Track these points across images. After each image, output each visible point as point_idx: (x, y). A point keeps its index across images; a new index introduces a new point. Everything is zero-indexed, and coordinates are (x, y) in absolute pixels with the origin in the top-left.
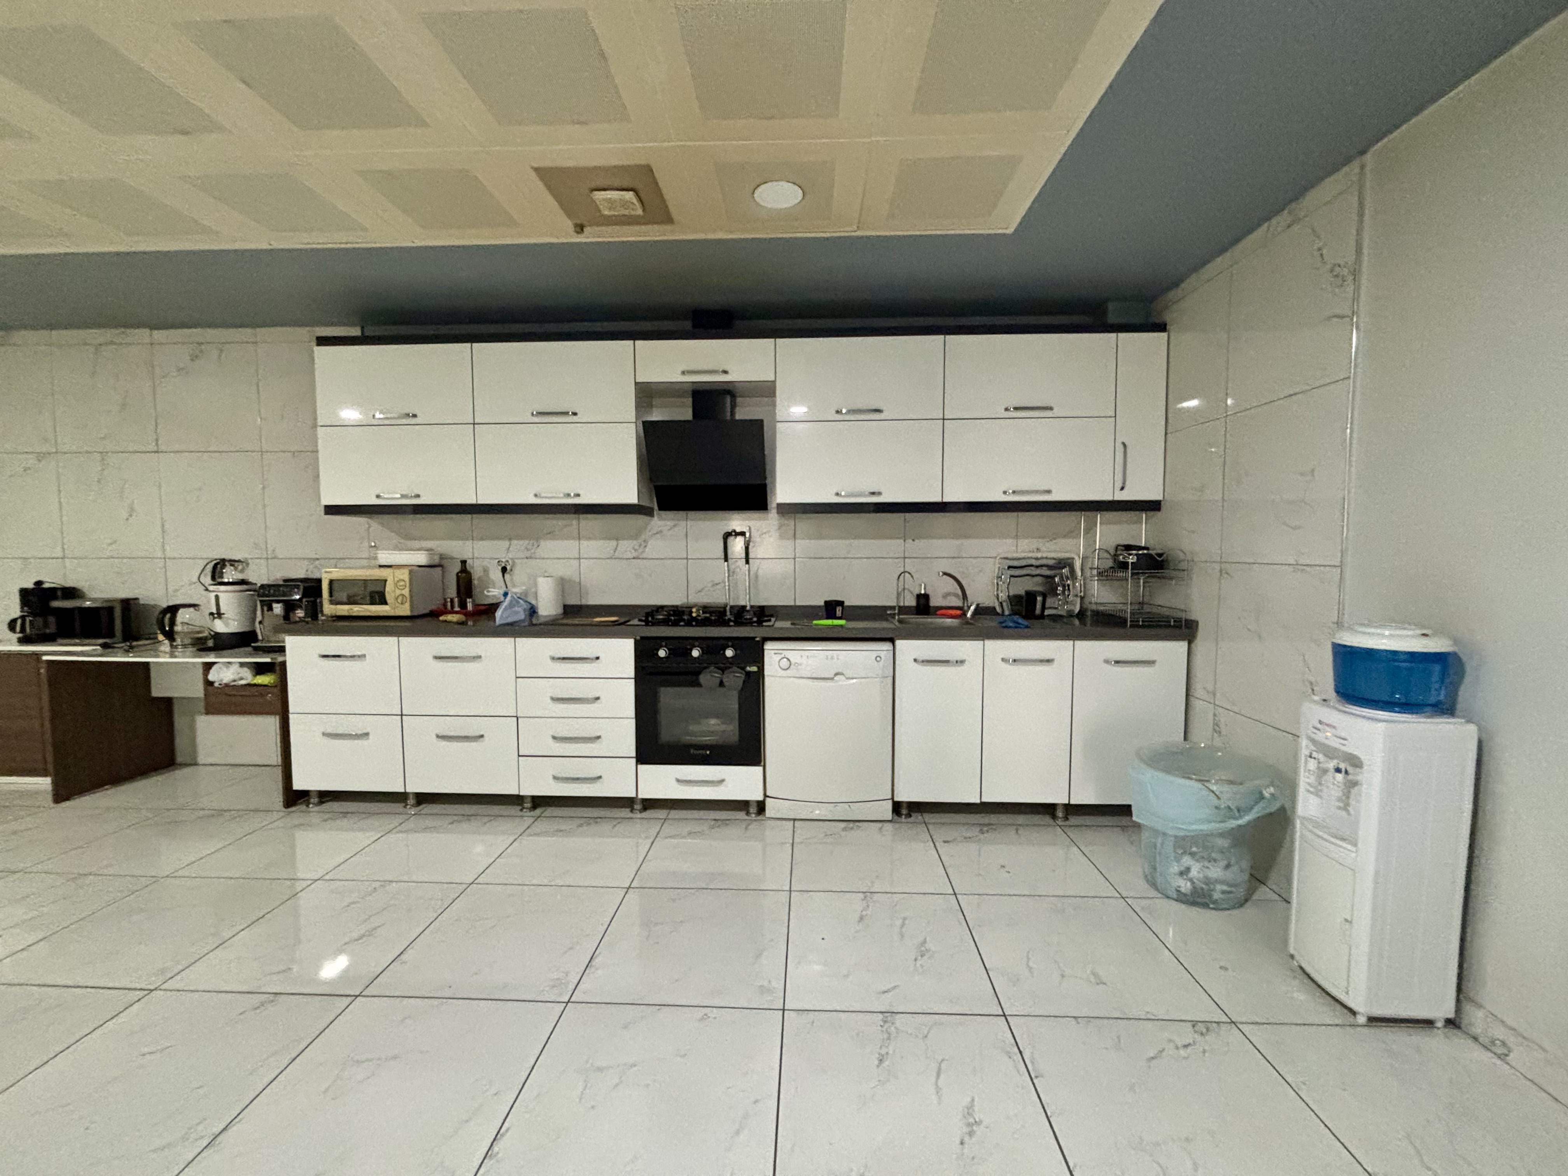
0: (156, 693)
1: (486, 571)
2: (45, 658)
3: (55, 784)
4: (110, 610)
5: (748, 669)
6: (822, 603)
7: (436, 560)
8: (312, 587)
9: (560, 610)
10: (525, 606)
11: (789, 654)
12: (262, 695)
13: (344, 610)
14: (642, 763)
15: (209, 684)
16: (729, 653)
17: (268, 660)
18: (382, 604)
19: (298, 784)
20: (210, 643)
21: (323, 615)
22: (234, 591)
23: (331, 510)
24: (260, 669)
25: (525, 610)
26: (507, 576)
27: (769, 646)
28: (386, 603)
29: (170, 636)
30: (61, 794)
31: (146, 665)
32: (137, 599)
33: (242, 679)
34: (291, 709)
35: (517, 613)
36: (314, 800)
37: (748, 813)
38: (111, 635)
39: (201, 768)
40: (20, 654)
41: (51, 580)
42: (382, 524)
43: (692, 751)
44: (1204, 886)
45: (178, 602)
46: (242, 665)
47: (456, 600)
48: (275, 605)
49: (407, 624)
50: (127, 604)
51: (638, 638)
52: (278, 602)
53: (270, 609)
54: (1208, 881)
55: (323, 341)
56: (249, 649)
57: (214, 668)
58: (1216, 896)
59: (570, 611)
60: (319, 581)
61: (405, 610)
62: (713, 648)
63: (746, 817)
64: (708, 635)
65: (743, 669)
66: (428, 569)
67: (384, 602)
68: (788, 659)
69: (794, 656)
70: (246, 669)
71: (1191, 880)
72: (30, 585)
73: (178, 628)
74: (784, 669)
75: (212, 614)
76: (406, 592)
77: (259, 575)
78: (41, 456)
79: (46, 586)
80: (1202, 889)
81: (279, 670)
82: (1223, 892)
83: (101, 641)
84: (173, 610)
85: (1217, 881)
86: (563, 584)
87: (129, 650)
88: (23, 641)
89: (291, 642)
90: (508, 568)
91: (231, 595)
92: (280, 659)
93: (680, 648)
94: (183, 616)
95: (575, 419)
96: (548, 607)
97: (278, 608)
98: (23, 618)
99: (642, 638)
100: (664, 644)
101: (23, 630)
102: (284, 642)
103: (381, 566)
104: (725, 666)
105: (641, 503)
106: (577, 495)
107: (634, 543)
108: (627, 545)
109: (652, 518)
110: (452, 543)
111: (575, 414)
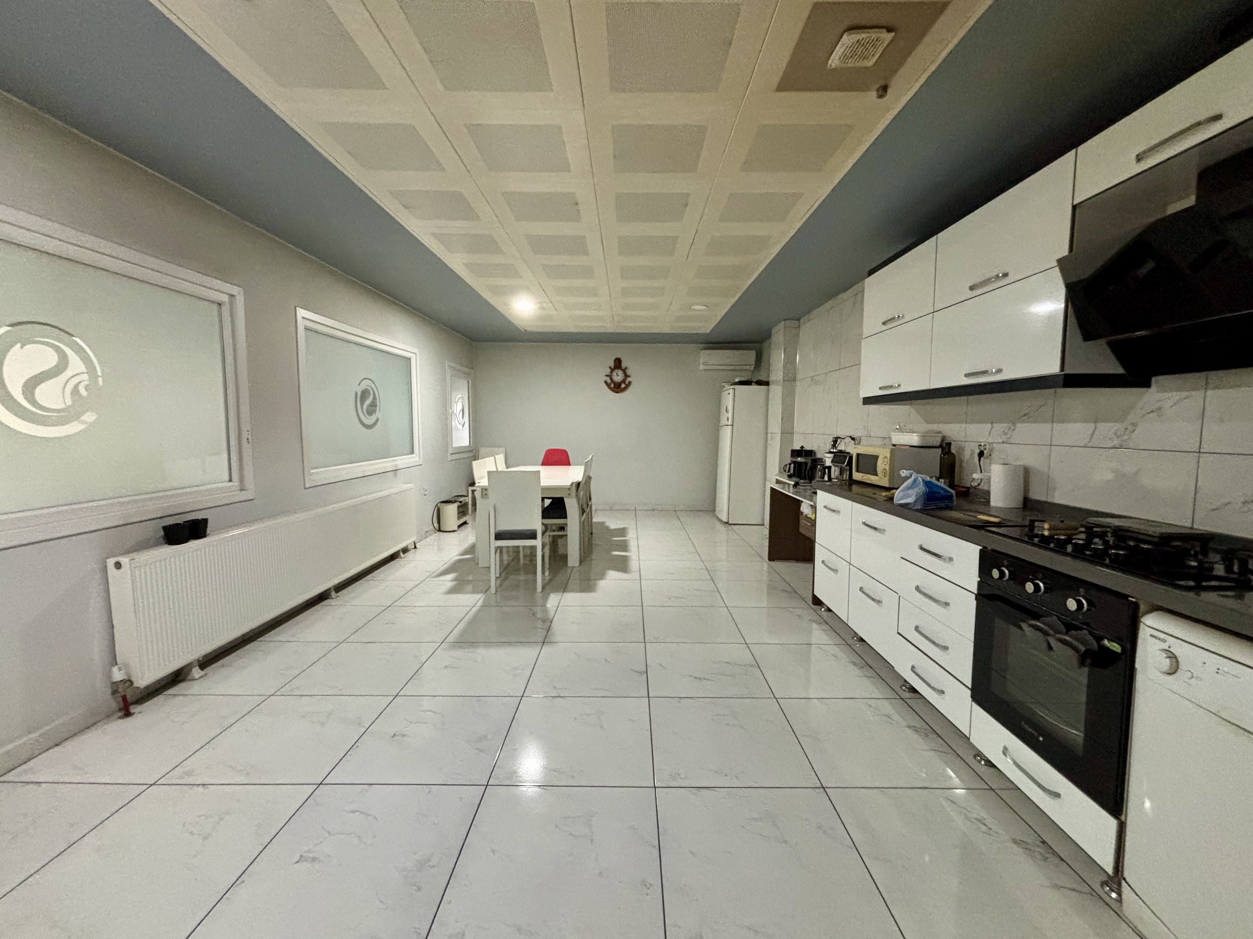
1: (972, 454)
5: (1106, 642)
15: (801, 513)
18: (871, 474)
21: (852, 478)
23: (868, 401)
24: (813, 510)
26: (983, 460)
33: (809, 514)
36: (818, 605)
42: (916, 410)
46: (809, 505)
48: (836, 469)
55: (870, 272)
57: (802, 504)
59: (1031, 506)
66: (920, 450)
70: (810, 508)
89: (819, 494)
90: (985, 452)
92: (816, 505)
95: (1006, 281)
97: (837, 471)
100: (1006, 562)
103: (886, 445)
105: (1068, 371)
106: (999, 371)
107: (1117, 426)
108: (1107, 429)
109: (1148, 389)
110: (953, 426)
111: (1006, 275)
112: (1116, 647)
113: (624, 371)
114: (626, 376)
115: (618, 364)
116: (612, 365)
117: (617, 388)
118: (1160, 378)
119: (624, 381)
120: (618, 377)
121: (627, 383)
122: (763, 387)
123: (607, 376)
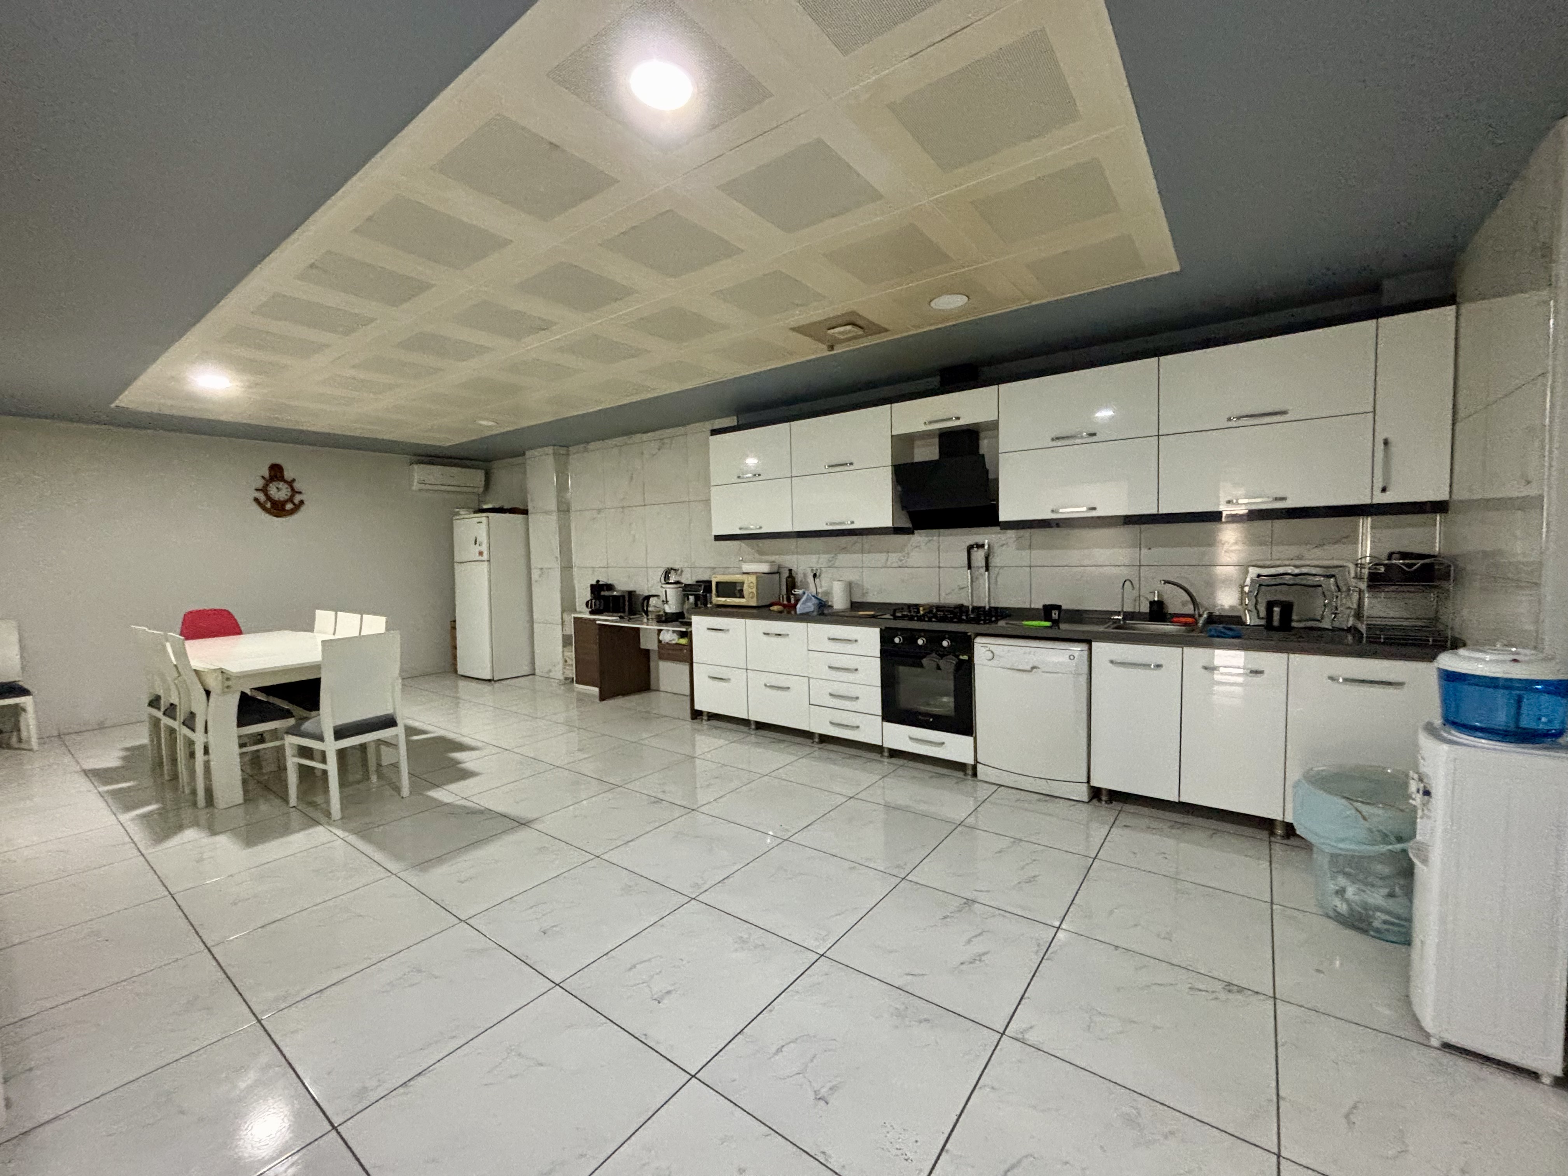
0: (643, 646)
1: (805, 575)
2: (598, 622)
3: (600, 692)
4: (623, 597)
5: (961, 657)
6: (1041, 607)
7: (775, 569)
8: (707, 584)
9: (849, 606)
10: (816, 601)
11: (992, 648)
12: (681, 650)
13: (722, 600)
14: (888, 721)
15: (660, 641)
16: (945, 643)
17: (684, 630)
18: (740, 597)
19: (697, 707)
20: (664, 618)
21: (711, 603)
22: (673, 588)
23: (718, 538)
24: (683, 635)
25: (814, 604)
26: (817, 580)
27: (979, 640)
28: (743, 597)
29: (647, 613)
30: (603, 697)
31: (638, 629)
32: (635, 591)
33: (674, 640)
34: (695, 660)
35: (810, 607)
36: (705, 718)
37: (966, 774)
38: (624, 612)
39: (662, 694)
40: (590, 620)
41: (603, 580)
42: (747, 545)
43: (920, 717)
44: (1363, 912)
45: (650, 594)
46: (674, 632)
47: (785, 597)
48: (690, 597)
49: (755, 611)
50: (631, 593)
51: (883, 628)
52: (692, 595)
53: (688, 599)
54: (1366, 906)
55: (714, 432)
56: (678, 623)
57: (662, 632)
58: (1376, 924)
59: (855, 606)
60: (710, 582)
61: (753, 603)
62: (934, 638)
63: (964, 777)
64: (931, 628)
65: (957, 657)
66: (770, 575)
67: (742, 597)
68: (992, 652)
69: (997, 650)
70: (675, 634)
71: (1347, 901)
72: (594, 582)
73: (650, 609)
74: (990, 660)
75: (663, 601)
76: (754, 590)
77: (688, 578)
78: (599, 511)
79: (601, 583)
80: (1360, 912)
81: (687, 635)
82: (1385, 922)
83: (619, 614)
84: (648, 598)
85: (1378, 909)
86: (850, 587)
87: (629, 620)
88: (592, 613)
89: (695, 619)
90: (818, 574)
91: (674, 590)
92: (689, 630)
93: (911, 636)
94: (653, 601)
95: (852, 467)
96: (839, 602)
97: (692, 598)
98: (591, 600)
99: (886, 628)
100: (899, 633)
101: (591, 607)
102: (691, 619)
103: (744, 573)
104: (943, 654)
105: (895, 526)
106: (852, 522)
107: (900, 554)
108: (894, 558)
109: (911, 536)
110: (788, 557)
111: (851, 464)
112: (966, 657)
113: (290, 483)
114: (294, 492)
115: (276, 473)
116: (267, 475)
117: (278, 509)
118: (919, 531)
119: (291, 500)
120: (280, 492)
121: (296, 501)
122: (520, 516)
123: (257, 490)
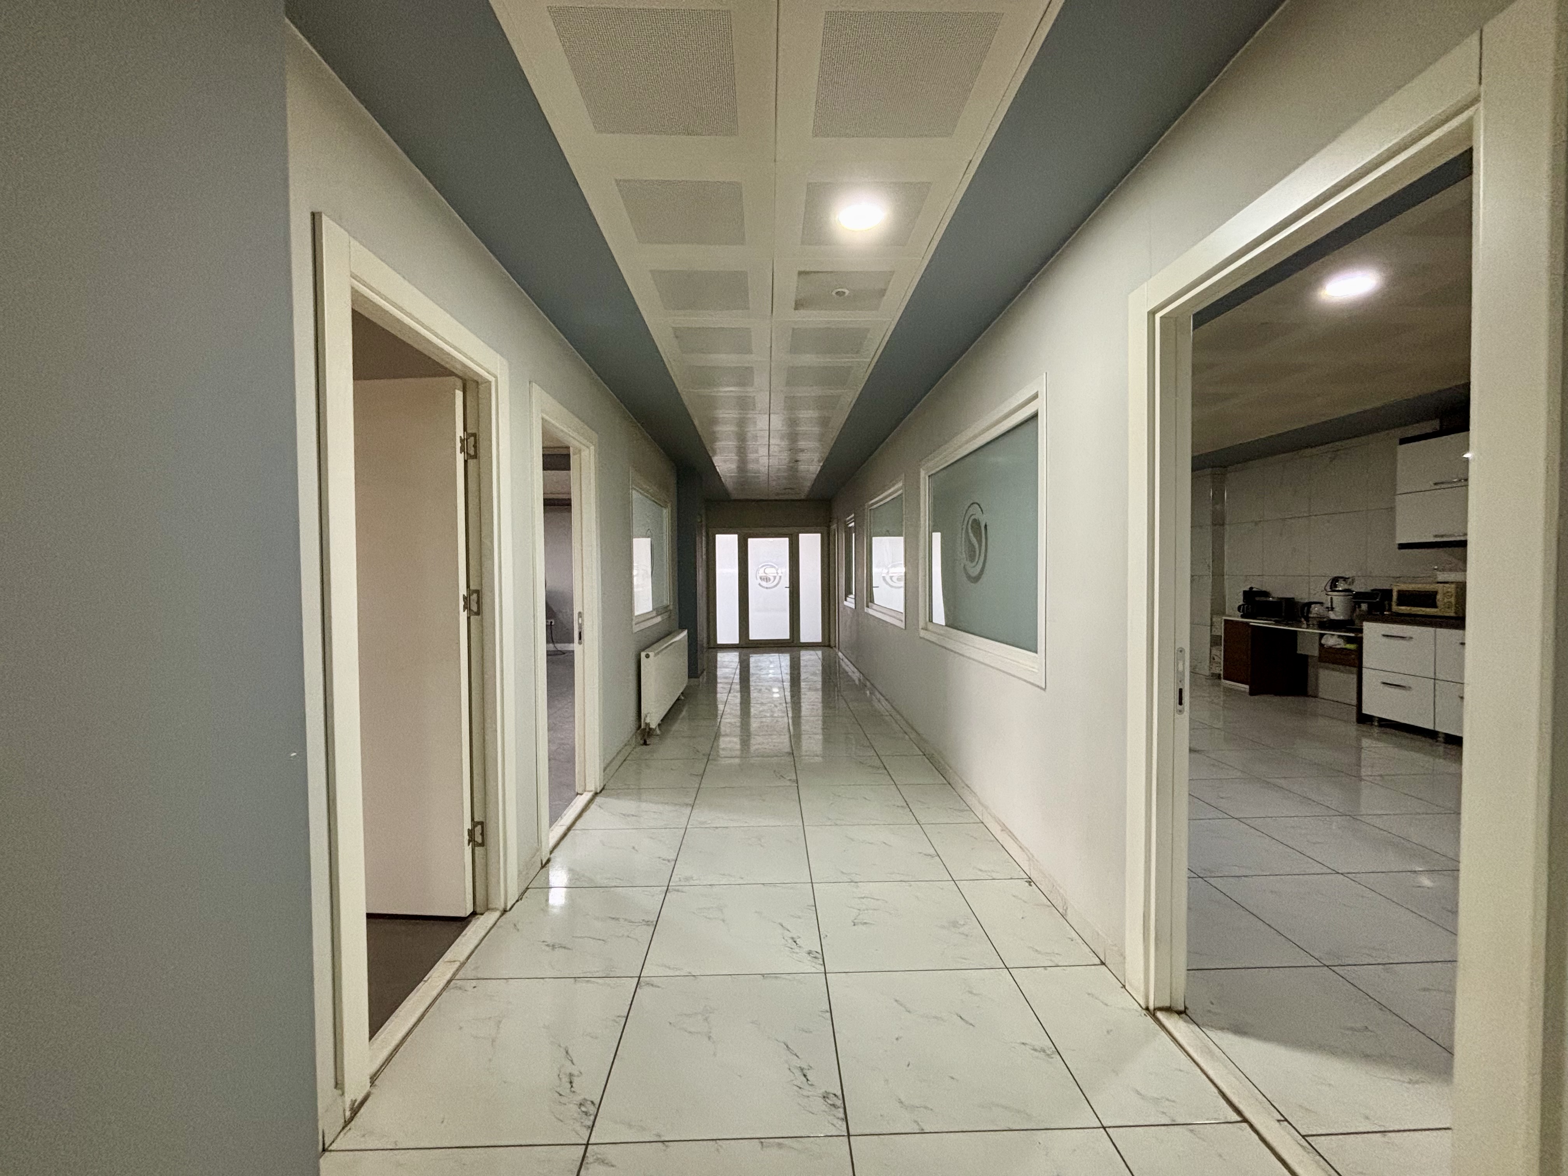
0: (1300, 652)
2: (1251, 625)
3: (1251, 688)
4: (1280, 603)
8: (1386, 593)
12: (1348, 656)
13: (1404, 609)
15: (1321, 645)
17: (1353, 636)
18: (1434, 607)
19: (1366, 710)
20: (1327, 624)
22: (1340, 596)
23: (1402, 546)
24: (1349, 640)
29: (1307, 619)
30: (1252, 693)
31: (1295, 632)
32: (1293, 598)
33: (1339, 644)
34: (1364, 666)
36: (1376, 723)
38: (1281, 616)
40: (1243, 623)
41: (1257, 587)
45: (1312, 600)
46: (1339, 636)
50: (1289, 600)
52: (1364, 602)
53: (1360, 607)
55: (1403, 441)
56: (1345, 629)
57: (1325, 637)
60: (1391, 591)
70: (1341, 640)
72: (1247, 589)
73: (1311, 615)
75: (1328, 608)
77: (1357, 588)
78: (1257, 523)
79: (1254, 589)
81: (1359, 641)
83: (1277, 618)
84: (1309, 604)
87: (1289, 623)
88: (1242, 617)
89: (1368, 626)
91: (1342, 598)
92: (1360, 635)
94: (1315, 608)
97: (1364, 606)
98: (1243, 605)
101: (1243, 611)
102: (1362, 626)
103: (1438, 583)
